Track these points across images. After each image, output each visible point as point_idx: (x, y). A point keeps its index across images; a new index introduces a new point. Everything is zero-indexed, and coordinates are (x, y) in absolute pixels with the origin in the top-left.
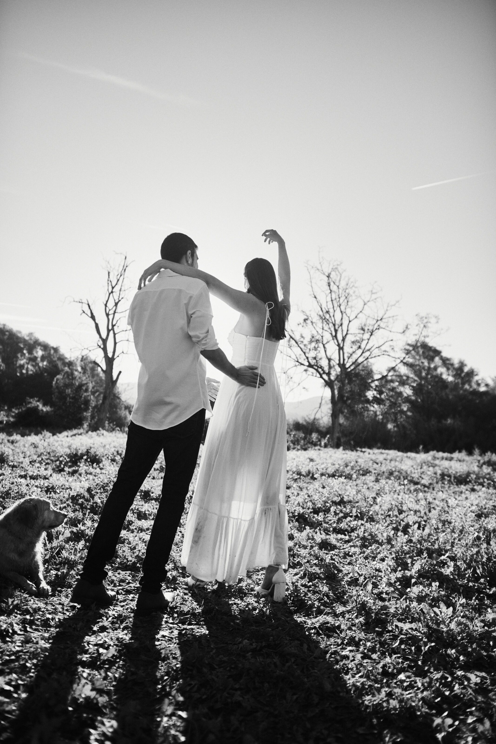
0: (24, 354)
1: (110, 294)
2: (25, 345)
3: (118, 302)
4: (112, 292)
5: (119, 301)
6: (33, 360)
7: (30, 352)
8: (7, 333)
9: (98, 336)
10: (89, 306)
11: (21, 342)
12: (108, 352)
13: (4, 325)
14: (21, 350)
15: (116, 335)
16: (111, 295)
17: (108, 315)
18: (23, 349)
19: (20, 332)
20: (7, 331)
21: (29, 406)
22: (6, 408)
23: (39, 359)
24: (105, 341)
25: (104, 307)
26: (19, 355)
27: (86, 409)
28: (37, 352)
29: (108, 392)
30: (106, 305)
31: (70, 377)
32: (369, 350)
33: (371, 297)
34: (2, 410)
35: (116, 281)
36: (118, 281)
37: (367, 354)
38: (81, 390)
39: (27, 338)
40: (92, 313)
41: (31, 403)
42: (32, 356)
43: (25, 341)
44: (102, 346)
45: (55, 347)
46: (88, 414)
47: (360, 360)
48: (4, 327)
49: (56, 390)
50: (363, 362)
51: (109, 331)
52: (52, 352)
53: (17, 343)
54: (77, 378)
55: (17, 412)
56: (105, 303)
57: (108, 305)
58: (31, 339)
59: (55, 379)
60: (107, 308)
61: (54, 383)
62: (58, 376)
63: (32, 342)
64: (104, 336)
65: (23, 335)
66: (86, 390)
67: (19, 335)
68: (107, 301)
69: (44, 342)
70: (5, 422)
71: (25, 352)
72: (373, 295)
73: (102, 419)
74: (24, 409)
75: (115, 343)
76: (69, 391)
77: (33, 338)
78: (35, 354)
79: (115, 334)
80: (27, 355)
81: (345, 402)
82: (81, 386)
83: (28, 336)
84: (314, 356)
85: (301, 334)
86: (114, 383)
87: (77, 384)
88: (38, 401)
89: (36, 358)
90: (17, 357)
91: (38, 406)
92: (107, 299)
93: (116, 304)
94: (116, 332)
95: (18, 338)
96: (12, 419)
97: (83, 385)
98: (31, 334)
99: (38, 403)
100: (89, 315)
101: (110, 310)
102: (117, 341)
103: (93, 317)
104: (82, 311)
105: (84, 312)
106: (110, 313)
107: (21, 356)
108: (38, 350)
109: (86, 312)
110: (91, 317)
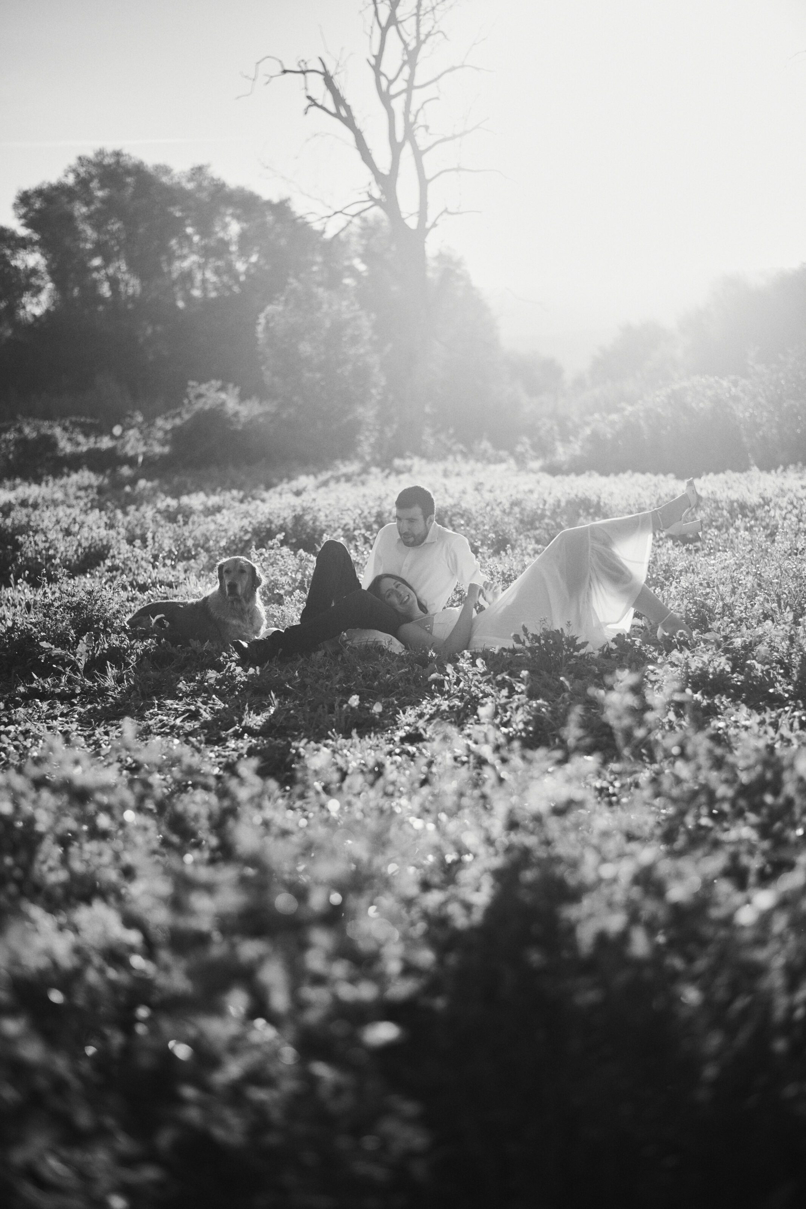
0: (188, 238)
1: (384, 31)
2: (186, 208)
4: (393, 20)
5: (420, 43)
6: (219, 250)
7: (205, 230)
8: (129, 180)
9: (366, 170)
10: (328, 80)
11: (172, 202)
12: (404, 215)
13: (118, 154)
14: (175, 227)
15: (425, 159)
16: (392, 30)
17: (386, 98)
18: (180, 222)
19: (167, 171)
20: (128, 172)
21: (198, 405)
22: (140, 418)
23: (234, 248)
24: (387, 182)
25: (372, 73)
26: (174, 244)
27: (363, 398)
28: (225, 227)
30: (376, 68)
31: (306, 307)
34: (131, 427)
38: (339, 341)
39: (190, 186)
40: (338, 99)
41: (199, 396)
42: (213, 243)
43: (185, 197)
44: (384, 199)
45: (276, 200)
48: (118, 163)
49: (270, 350)
51: (396, 148)
52: (270, 218)
53: (163, 206)
54: (326, 307)
55: (168, 426)
56: (372, 62)
57: (383, 69)
58: (200, 187)
59: (262, 320)
60: (383, 79)
61: (260, 328)
62: (269, 309)
63: (204, 196)
65: (176, 180)
67: (165, 179)
68: (378, 58)
69: (241, 191)
70: (140, 459)
71: (189, 230)
74: (186, 417)
75: (424, 183)
76: (307, 348)
77: (205, 183)
78: (221, 235)
79: (418, 155)
80: (196, 238)
82: (339, 327)
83: (190, 180)
87: (328, 324)
88: (222, 389)
89: (224, 244)
90: (170, 251)
91: (223, 404)
92: (376, 52)
93: (411, 58)
94: (421, 147)
95: (162, 189)
96: (158, 449)
97: (346, 324)
98: (198, 171)
99: (223, 396)
100: (331, 106)
101: (391, 82)
102: (428, 175)
103: (343, 113)
104: (309, 98)
105: (316, 105)
106: (393, 90)
107: (181, 247)
108: (228, 219)
109: (319, 102)
110: (337, 115)
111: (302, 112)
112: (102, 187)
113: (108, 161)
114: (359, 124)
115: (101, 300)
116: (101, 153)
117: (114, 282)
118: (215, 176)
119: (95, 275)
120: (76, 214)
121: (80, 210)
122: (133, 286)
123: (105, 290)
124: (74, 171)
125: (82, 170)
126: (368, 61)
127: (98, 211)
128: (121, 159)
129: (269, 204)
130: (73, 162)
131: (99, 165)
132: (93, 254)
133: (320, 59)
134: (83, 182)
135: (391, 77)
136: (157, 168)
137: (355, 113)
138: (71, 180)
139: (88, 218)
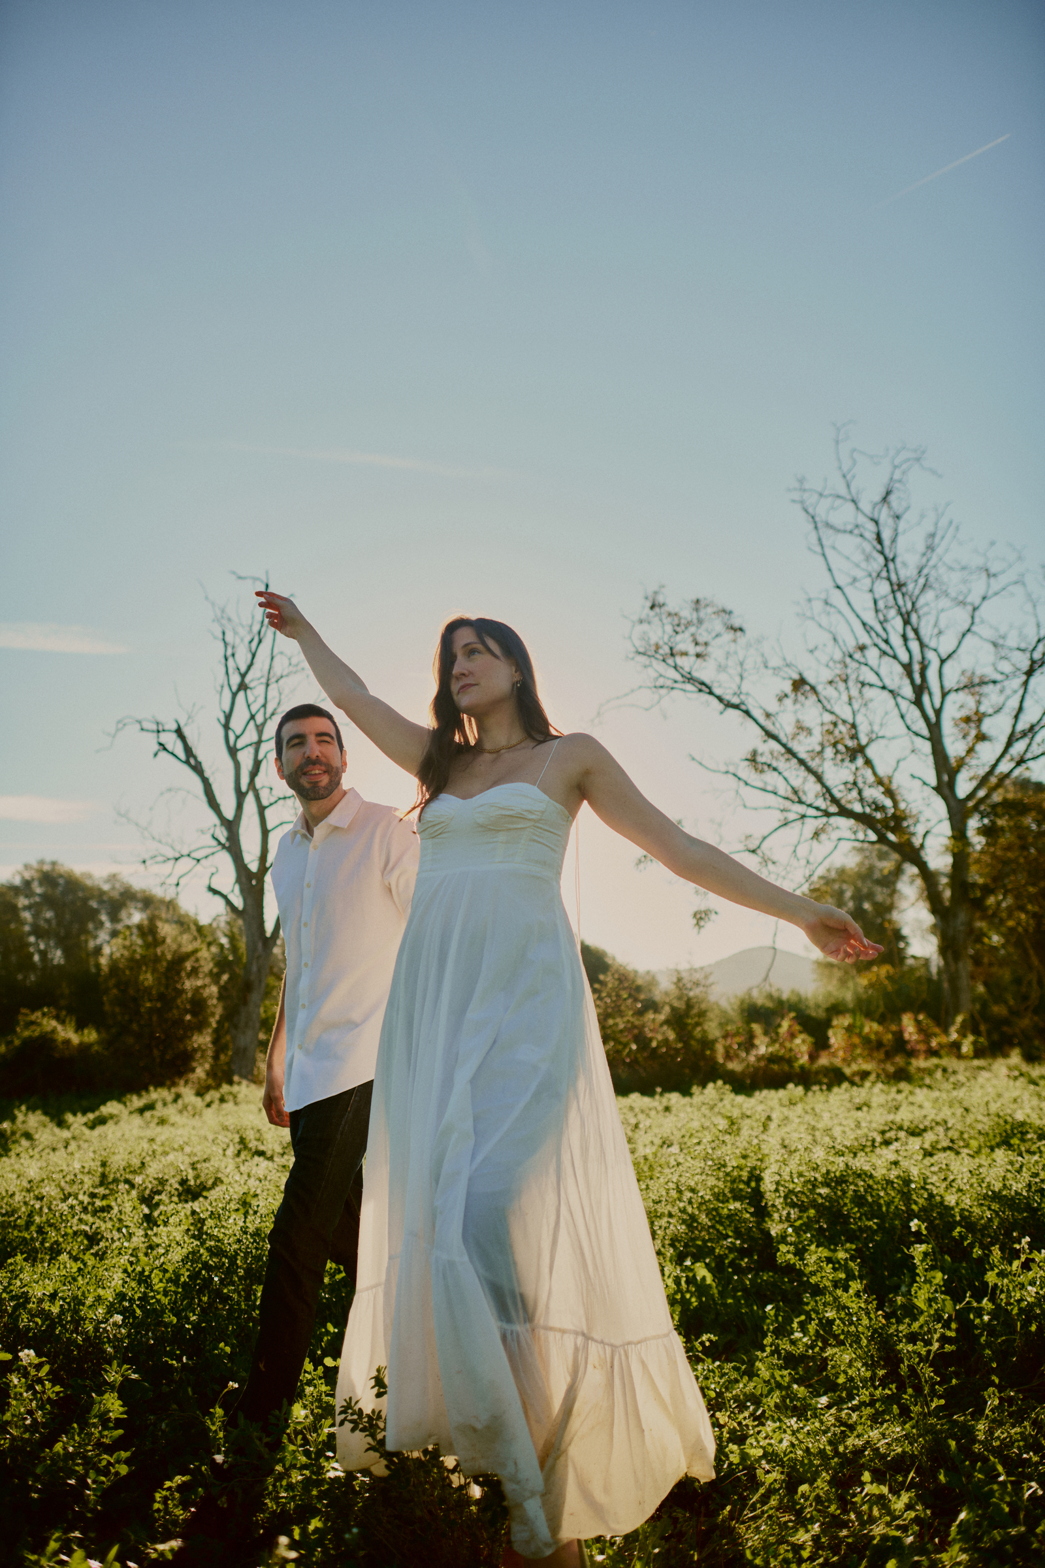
0: (102, 924)
1: (234, 695)
2: (101, 902)
3: (263, 724)
4: (243, 686)
5: (266, 720)
7: (115, 918)
8: (61, 881)
9: (213, 815)
10: (179, 732)
11: (92, 897)
12: (245, 856)
13: (54, 863)
14: (93, 914)
15: (267, 813)
16: (242, 695)
17: (233, 751)
18: (96, 912)
19: (90, 876)
20: (61, 876)
24: (232, 827)
25: (221, 731)
26: (91, 926)
27: (200, 1026)
28: (130, 916)
29: (254, 968)
30: (226, 727)
31: (150, 939)
32: (1024, 734)
33: (988, 586)
35: (250, 656)
36: (254, 656)
37: (1019, 747)
38: (178, 973)
40: (188, 750)
43: (102, 893)
44: (226, 842)
45: (168, 898)
46: (203, 1040)
47: (1004, 767)
48: (53, 870)
49: (112, 982)
50: (1011, 771)
51: (240, 796)
52: (163, 910)
53: (85, 900)
54: (169, 941)
56: (223, 720)
57: (232, 724)
58: (114, 888)
60: (231, 734)
63: (115, 895)
64: (229, 814)
65: (96, 883)
66: (195, 972)
67: (89, 883)
68: (228, 717)
69: (144, 891)
71: (104, 917)
72: (992, 580)
73: (245, 1049)
75: (265, 833)
76: (148, 978)
77: (118, 885)
78: (126, 921)
79: (262, 809)
80: (108, 925)
81: (978, 905)
82: (180, 959)
84: (851, 779)
85: (798, 721)
86: (268, 942)
87: (168, 956)
88: (57, 1016)
90: (87, 932)
91: (53, 1031)
92: (227, 709)
94: (265, 802)
95: (84, 888)
97: (187, 956)
98: (113, 878)
99: (55, 1024)
100: (182, 756)
101: (237, 737)
102: (269, 826)
103: (192, 761)
104: (161, 744)
105: (165, 749)
106: (239, 746)
107: (96, 928)
108: (132, 911)
109: (169, 747)
110: (187, 762)
111: (152, 755)
112: (41, 884)
113: (46, 868)
114: (207, 774)
115: (33, 966)
116: (42, 862)
117: (43, 954)
118: (125, 880)
119: (32, 949)
120: (20, 905)
121: (22, 902)
122: (57, 956)
123: (36, 958)
124: (20, 873)
125: (27, 875)
126: (219, 720)
127: (36, 904)
128: (57, 868)
129: (162, 901)
130: (20, 867)
131: (40, 871)
132: (30, 934)
133: (177, 722)
134: (27, 883)
135: (238, 733)
136: (83, 874)
137: (205, 766)
138: (17, 881)
139: (27, 908)
